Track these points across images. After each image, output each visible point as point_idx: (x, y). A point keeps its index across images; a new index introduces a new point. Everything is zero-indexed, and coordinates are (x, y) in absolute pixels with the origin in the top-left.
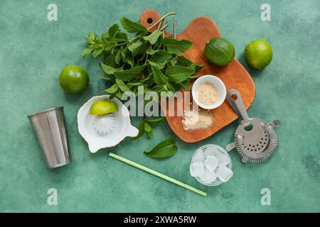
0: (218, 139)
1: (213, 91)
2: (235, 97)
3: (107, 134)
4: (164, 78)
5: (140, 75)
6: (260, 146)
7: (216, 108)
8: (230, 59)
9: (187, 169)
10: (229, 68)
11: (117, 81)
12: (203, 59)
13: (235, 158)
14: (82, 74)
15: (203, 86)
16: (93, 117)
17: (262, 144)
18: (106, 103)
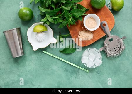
0: (96, 45)
1: (94, 22)
2: (105, 25)
3: (42, 41)
4: (70, 15)
5: (58, 13)
6: (116, 49)
7: (95, 30)
8: (103, 6)
9: (80, 59)
10: (102, 10)
11: (47, 16)
12: (89, 5)
13: (103, 54)
14: (30, 11)
15: (89, 19)
16: (35, 33)
18: (41, 26)
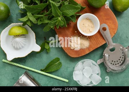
0: (92, 56)
1: (90, 24)
2: (104, 29)
3: (20, 48)
5: (43, 10)
6: (119, 62)
7: (92, 36)
8: (103, 4)
9: (71, 74)
10: (102, 10)
11: (28, 14)
12: (85, 3)
13: (102, 68)
14: (5, 7)
15: (85, 21)
16: (11, 37)
17: (120, 61)
18: (20, 28)
